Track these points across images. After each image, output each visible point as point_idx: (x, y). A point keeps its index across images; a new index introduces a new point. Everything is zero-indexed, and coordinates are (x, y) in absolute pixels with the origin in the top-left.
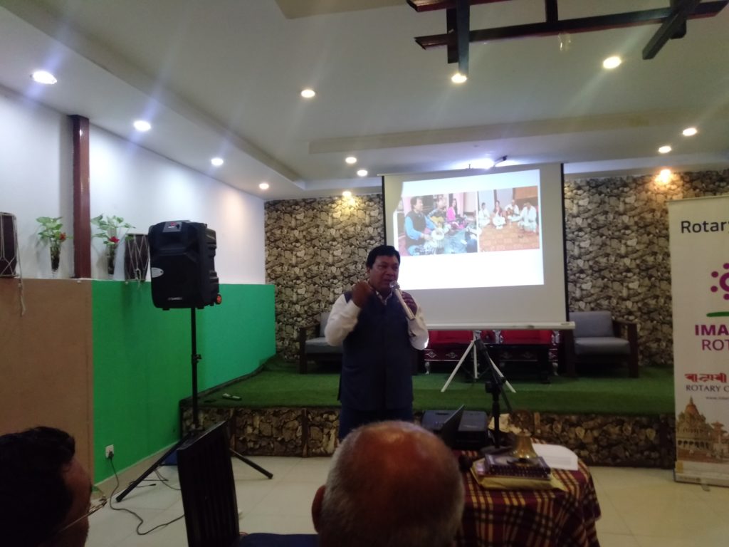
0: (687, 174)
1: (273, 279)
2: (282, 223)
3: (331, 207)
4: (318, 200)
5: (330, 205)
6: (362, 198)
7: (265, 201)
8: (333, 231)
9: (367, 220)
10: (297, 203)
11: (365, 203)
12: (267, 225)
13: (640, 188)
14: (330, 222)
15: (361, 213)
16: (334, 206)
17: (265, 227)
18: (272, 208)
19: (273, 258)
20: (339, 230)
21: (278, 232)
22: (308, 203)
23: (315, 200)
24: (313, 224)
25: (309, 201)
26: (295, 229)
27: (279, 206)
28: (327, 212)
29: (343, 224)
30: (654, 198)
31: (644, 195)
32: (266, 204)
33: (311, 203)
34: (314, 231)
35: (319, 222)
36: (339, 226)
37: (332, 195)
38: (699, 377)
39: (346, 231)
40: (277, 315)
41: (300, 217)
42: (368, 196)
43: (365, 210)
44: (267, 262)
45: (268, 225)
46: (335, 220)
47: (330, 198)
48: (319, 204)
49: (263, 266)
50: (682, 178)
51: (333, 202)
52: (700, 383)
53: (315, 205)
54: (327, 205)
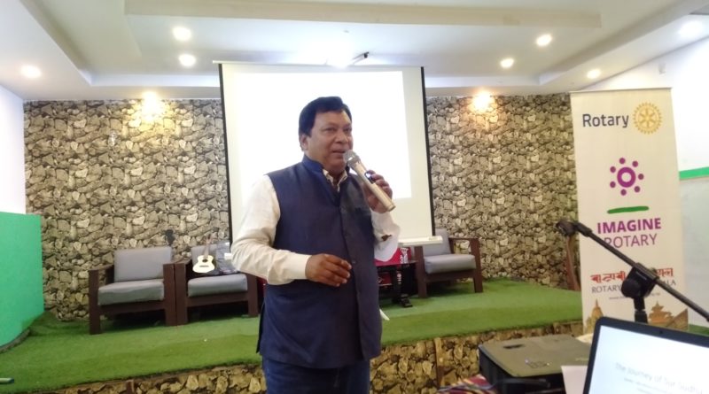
0: (501, 97)
1: (38, 208)
2: (52, 132)
3: (126, 113)
4: (106, 103)
5: (124, 110)
6: (170, 104)
7: (26, 102)
8: (129, 144)
9: (178, 132)
10: (74, 106)
11: (174, 110)
12: (27, 135)
13: (463, 109)
14: (124, 132)
15: (169, 123)
16: (129, 111)
17: (25, 137)
18: (36, 111)
19: (38, 180)
20: (138, 143)
21: (45, 145)
22: (91, 107)
23: (102, 103)
24: (99, 134)
25: (93, 104)
26: (73, 140)
27: (47, 109)
28: (121, 119)
29: (143, 136)
30: (474, 119)
31: (466, 116)
32: (25, 105)
33: (97, 106)
34: (101, 143)
35: (108, 132)
36: (138, 138)
37: (127, 97)
38: (603, 277)
39: (148, 145)
40: (45, 258)
41: (80, 124)
42: (177, 101)
43: (174, 119)
44: (29, 185)
45: (30, 134)
46: (132, 130)
47: (125, 101)
48: (108, 108)
49: (22, 191)
50: (497, 101)
51: (129, 107)
52: (604, 283)
53: (101, 109)
54: (121, 110)
